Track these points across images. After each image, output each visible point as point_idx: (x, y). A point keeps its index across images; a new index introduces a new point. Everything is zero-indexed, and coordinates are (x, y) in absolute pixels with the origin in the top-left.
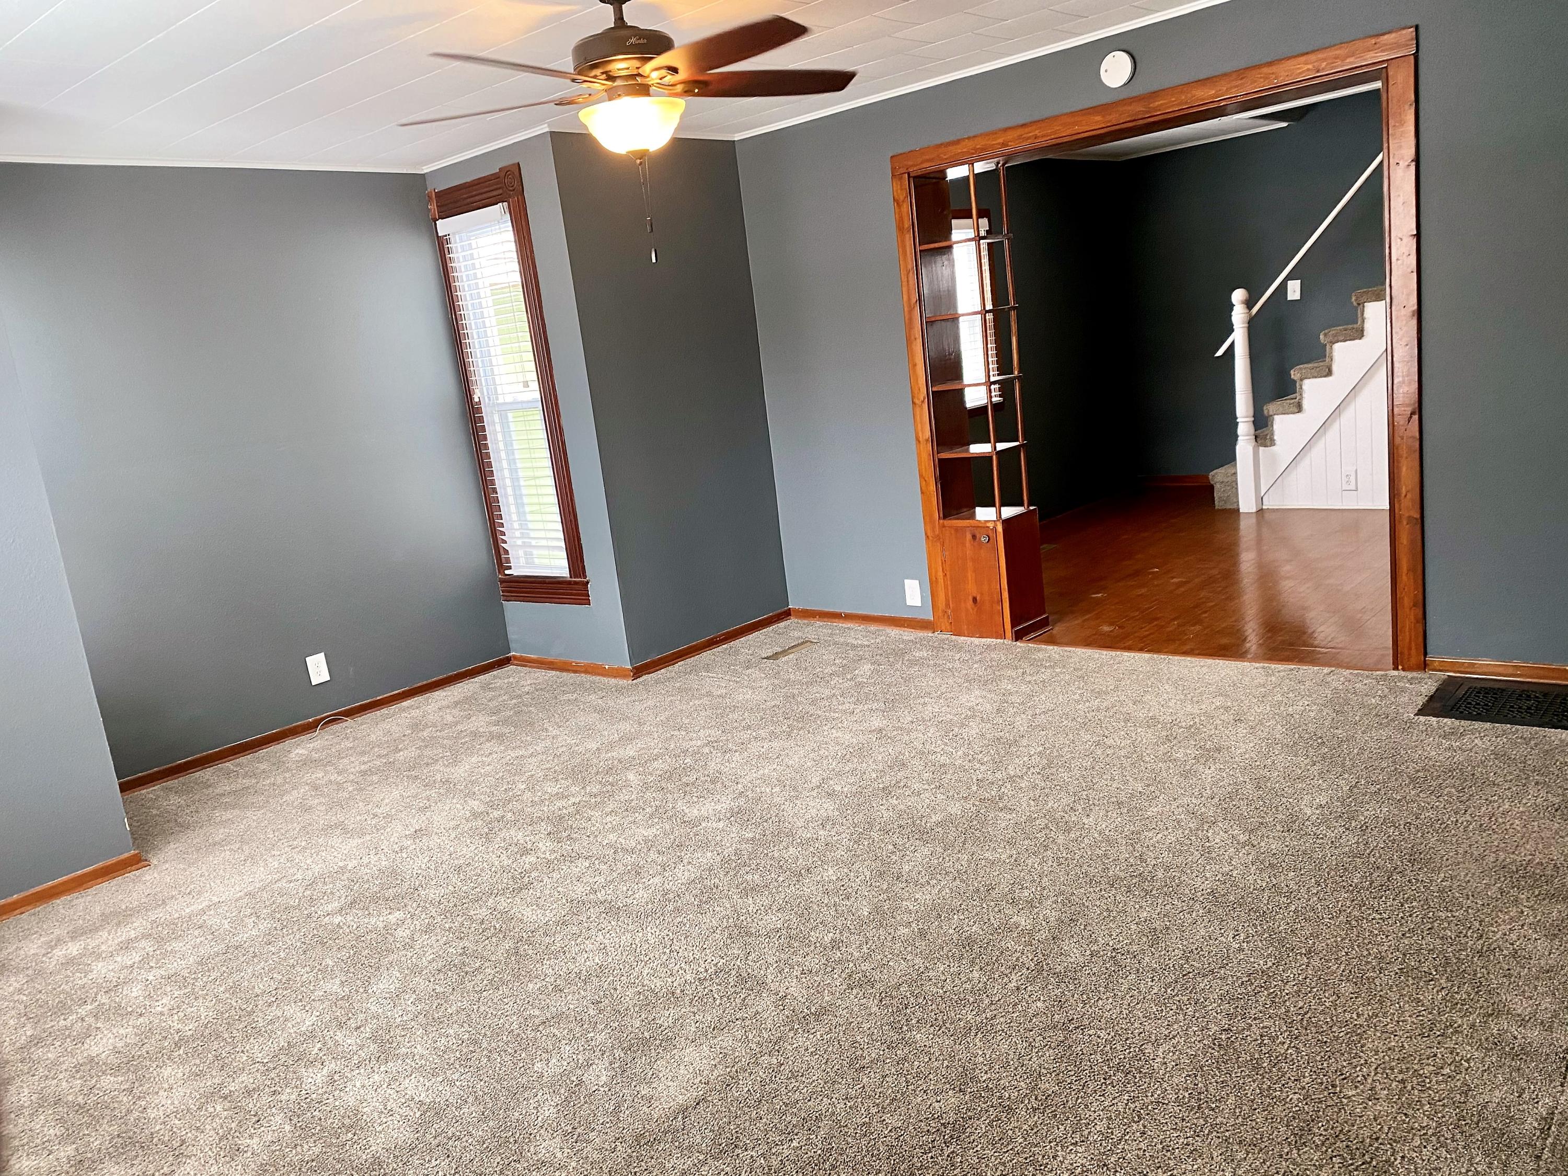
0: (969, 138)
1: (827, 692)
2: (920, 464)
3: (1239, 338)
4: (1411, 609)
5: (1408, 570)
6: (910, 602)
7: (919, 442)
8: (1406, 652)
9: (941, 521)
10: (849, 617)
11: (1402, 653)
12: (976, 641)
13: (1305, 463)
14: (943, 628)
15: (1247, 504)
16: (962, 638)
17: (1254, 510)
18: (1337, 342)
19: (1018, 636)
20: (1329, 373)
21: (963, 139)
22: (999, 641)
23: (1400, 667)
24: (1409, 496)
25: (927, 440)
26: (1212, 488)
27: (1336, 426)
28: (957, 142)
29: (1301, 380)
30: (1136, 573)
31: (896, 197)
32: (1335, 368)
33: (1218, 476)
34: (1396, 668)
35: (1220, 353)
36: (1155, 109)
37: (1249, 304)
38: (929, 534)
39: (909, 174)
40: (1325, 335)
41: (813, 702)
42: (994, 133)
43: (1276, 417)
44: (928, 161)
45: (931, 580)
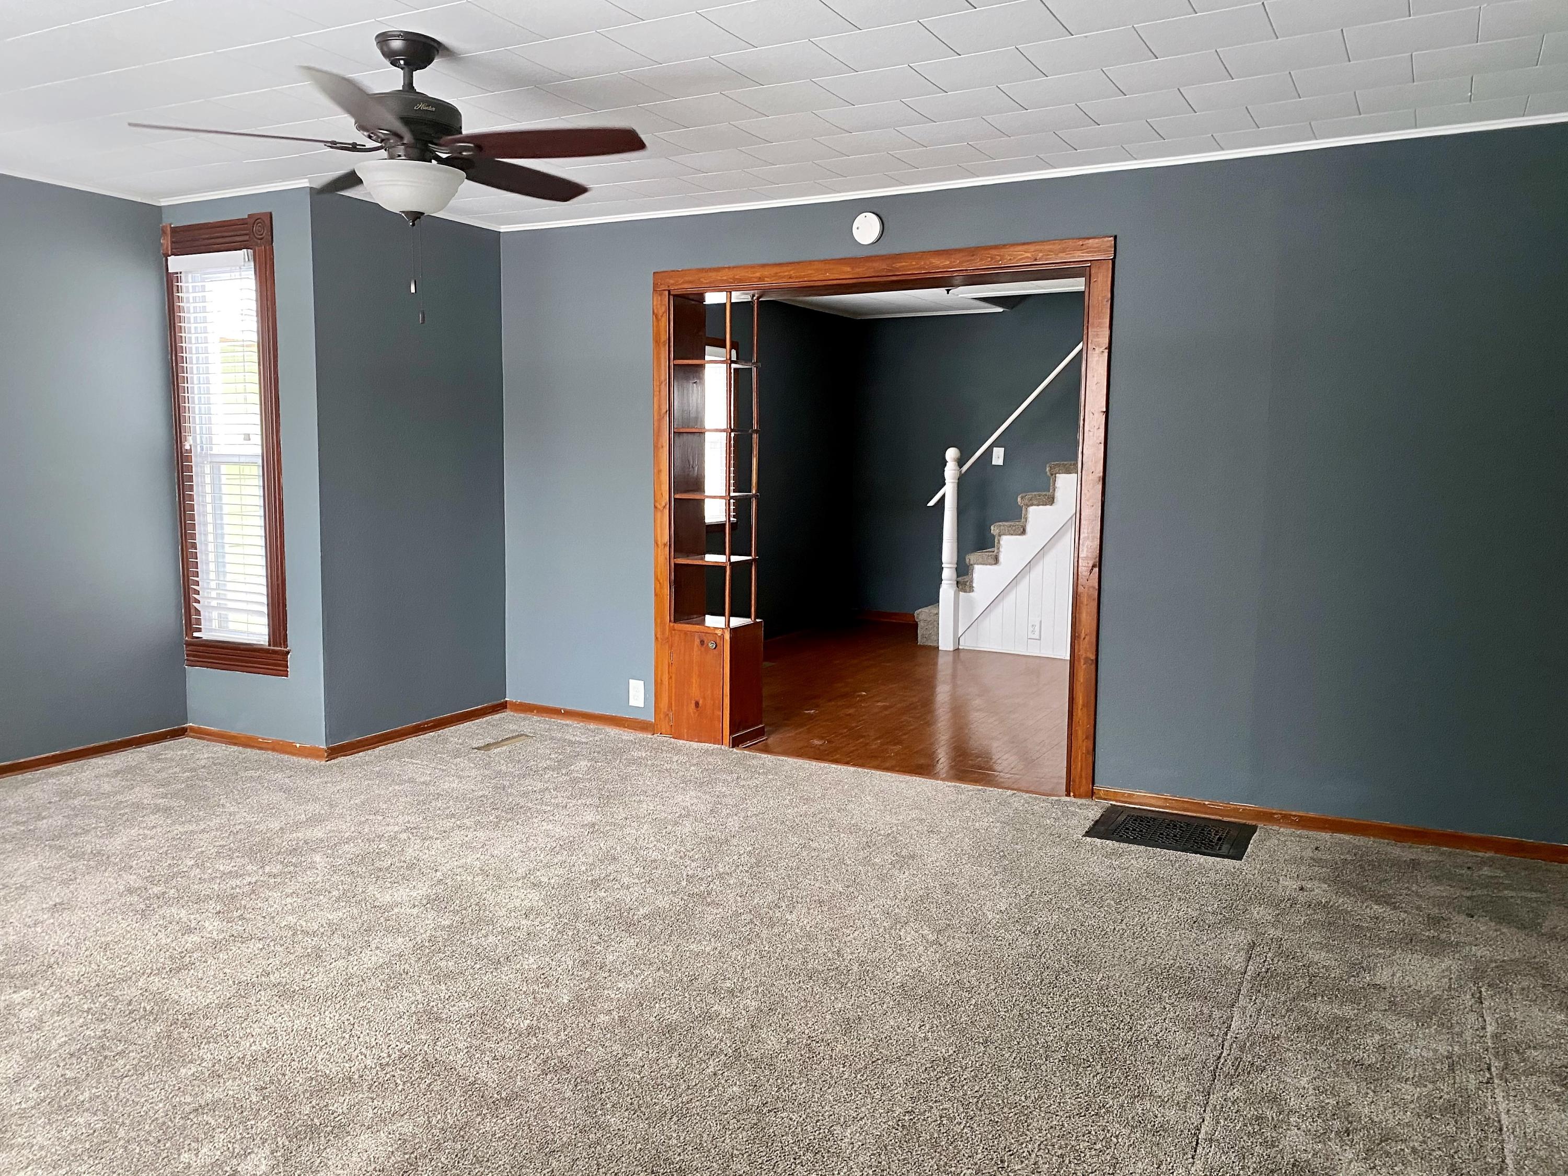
0: (729, 268)
1: (540, 785)
2: (656, 567)
3: (949, 491)
4: (1083, 741)
5: (1083, 705)
6: (632, 702)
7: (657, 545)
8: (1077, 780)
9: (672, 624)
10: (569, 714)
11: (1074, 781)
12: (695, 745)
13: (998, 611)
14: (664, 731)
15: (945, 643)
16: (681, 742)
17: (952, 649)
18: (1032, 505)
19: (735, 743)
20: (1024, 532)
21: (724, 268)
22: (716, 746)
23: (1072, 794)
24: (1087, 638)
25: (665, 545)
26: (916, 626)
27: (1026, 581)
28: (718, 270)
29: (1000, 536)
30: (844, 696)
31: (655, 311)
32: (1028, 529)
33: (922, 615)
34: (1068, 795)
35: (931, 503)
36: (898, 269)
37: (960, 462)
38: (659, 636)
39: (669, 291)
40: (1022, 498)
41: (525, 794)
42: (752, 267)
43: (976, 566)
44: (690, 282)
45: (656, 681)
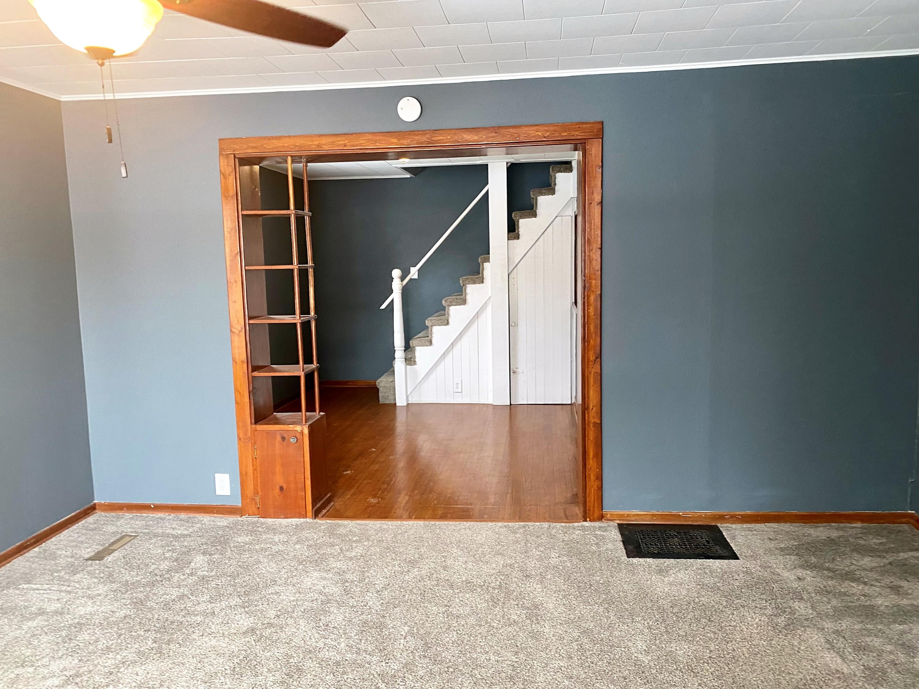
2: (235, 381)
3: (396, 297)
4: (595, 481)
5: (594, 456)
6: (219, 492)
7: (236, 363)
8: (592, 509)
9: (254, 426)
10: (158, 508)
11: (589, 510)
13: (433, 376)
14: (251, 512)
15: (401, 402)
16: (269, 520)
17: (405, 404)
18: (452, 305)
19: (316, 514)
20: (448, 323)
21: (285, 137)
22: (302, 520)
23: (588, 519)
24: (594, 408)
25: (243, 362)
26: (377, 390)
27: (450, 355)
28: (279, 138)
29: (432, 326)
32: (450, 321)
33: (382, 382)
34: (586, 521)
35: (383, 307)
36: (437, 141)
38: (241, 436)
39: (234, 155)
40: (445, 301)
42: (311, 136)
43: (417, 348)
44: (253, 148)
45: (241, 473)
